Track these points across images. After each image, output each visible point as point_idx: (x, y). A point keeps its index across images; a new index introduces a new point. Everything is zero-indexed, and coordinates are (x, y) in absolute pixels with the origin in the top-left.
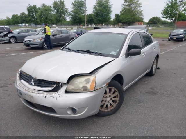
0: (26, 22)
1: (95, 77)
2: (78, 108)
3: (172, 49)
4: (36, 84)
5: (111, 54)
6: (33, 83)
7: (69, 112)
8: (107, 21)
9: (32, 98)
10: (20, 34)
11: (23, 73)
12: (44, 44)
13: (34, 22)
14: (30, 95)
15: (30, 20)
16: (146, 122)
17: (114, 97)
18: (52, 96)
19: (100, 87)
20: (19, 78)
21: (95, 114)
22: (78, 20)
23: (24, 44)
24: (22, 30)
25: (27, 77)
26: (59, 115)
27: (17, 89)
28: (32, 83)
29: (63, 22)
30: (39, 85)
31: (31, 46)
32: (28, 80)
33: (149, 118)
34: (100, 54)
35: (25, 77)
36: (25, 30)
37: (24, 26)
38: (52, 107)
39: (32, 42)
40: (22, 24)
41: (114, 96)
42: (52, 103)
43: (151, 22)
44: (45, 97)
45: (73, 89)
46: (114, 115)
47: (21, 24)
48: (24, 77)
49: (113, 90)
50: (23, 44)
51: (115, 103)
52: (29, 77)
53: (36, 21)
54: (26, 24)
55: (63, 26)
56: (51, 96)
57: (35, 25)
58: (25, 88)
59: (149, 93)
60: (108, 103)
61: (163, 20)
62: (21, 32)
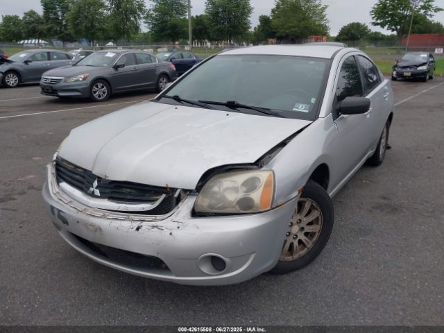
0: (40, 35)
1: (272, 173)
2: (230, 258)
3: (405, 100)
4: (105, 193)
5: (294, 109)
6: (97, 192)
7: (206, 268)
8: (240, 33)
9: (98, 232)
10: (30, 63)
11: (64, 163)
12: (93, 90)
13: (61, 35)
14: (92, 225)
15: (49, 30)
16: (395, 284)
17: (310, 224)
18: (157, 227)
19: (285, 201)
20: (55, 179)
21: (268, 270)
22: (169, 31)
23: (43, 89)
24: (34, 55)
25: (77, 174)
26: (177, 276)
27: (52, 208)
28: (93, 192)
29: (132, 35)
30: (113, 195)
31: (61, 94)
32: (83, 183)
33: (400, 274)
34: (267, 112)
35: (71, 174)
36: (42, 54)
37: (35, 44)
38: (159, 256)
39: (62, 84)
40: (30, 41)
41: (310, 220)
42: (158, 244)
43: (345, 37)
44: (138, 229)
45: (210, 206)
46: (309, 267)
47: (28, 40)
48: (68, 176)
49: (307, 206)
50: (39, 89)
51: (310, 239)
52: (82, 174)
53: (66, 32)
54: (40, 41)
55: (132, 46)
56: (153, 227)
57: (62, 43)
58: (75, 204)
59: (380, 207)
60: (294, 238)
61: (374, 31)
62: (30, 60)
